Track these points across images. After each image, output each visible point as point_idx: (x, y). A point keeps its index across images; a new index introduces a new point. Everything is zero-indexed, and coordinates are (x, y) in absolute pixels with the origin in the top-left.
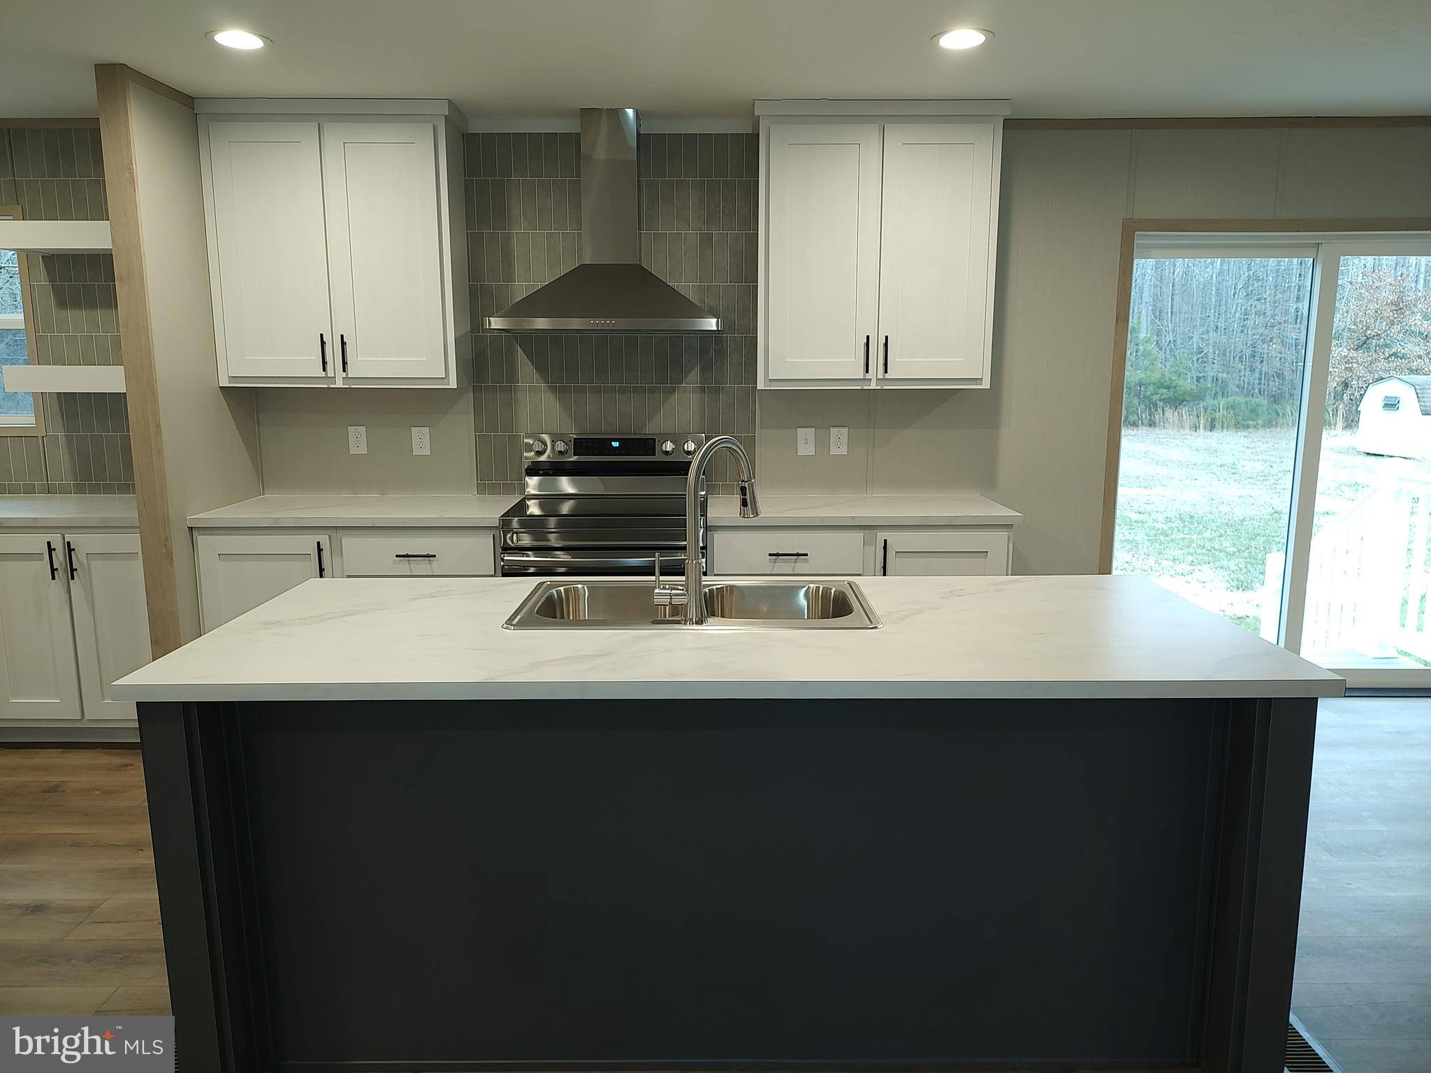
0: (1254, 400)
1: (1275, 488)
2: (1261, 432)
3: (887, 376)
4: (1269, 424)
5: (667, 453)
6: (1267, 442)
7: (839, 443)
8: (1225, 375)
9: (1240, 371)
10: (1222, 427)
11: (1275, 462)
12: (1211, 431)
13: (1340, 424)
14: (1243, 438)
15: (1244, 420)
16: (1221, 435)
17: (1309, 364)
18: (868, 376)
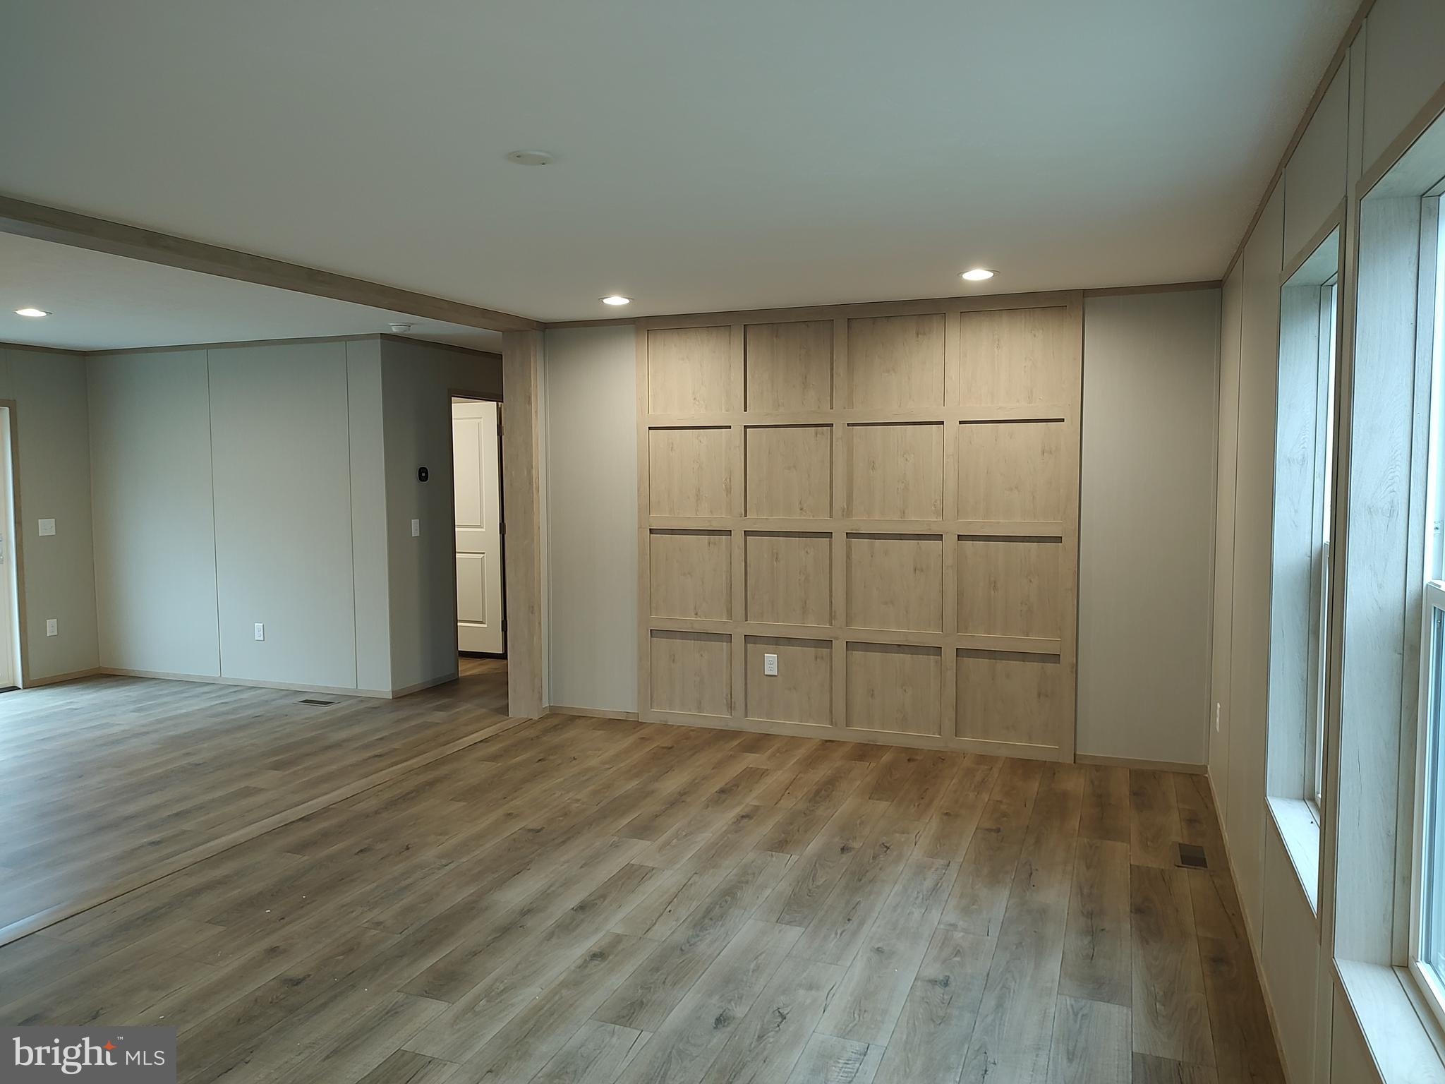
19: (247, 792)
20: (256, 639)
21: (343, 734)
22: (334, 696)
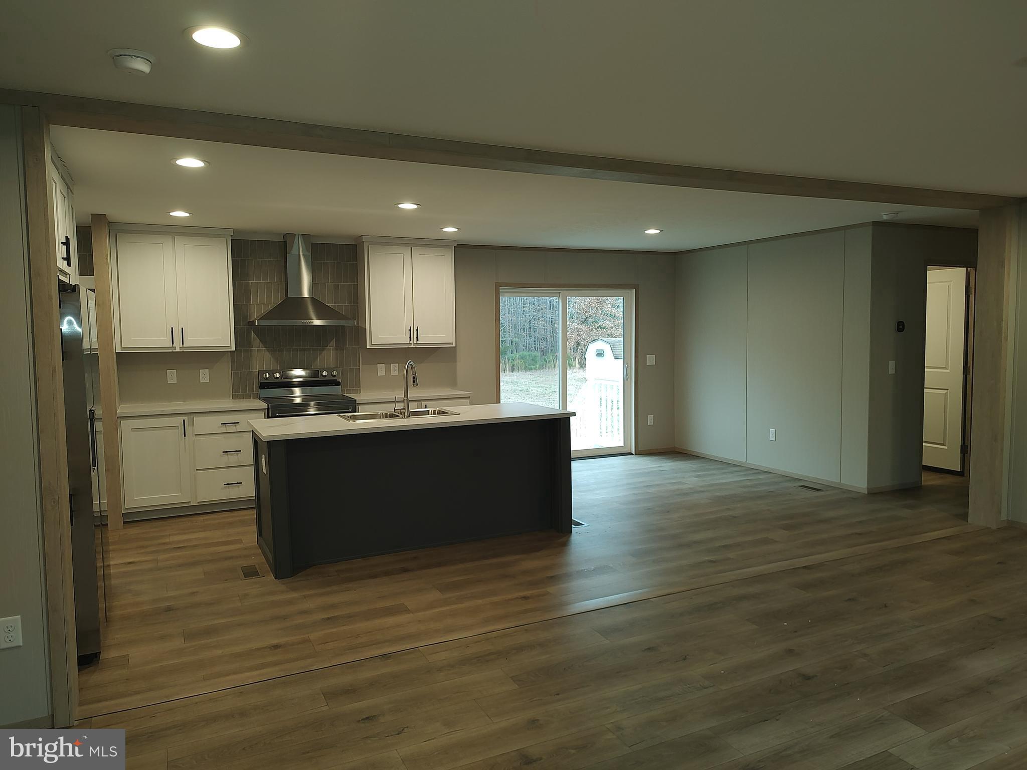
0: (533, 354)
1: (549, 400)
2: (538, 372)
3: (418, 342)
4: (542, 367)
5: (325, 376)
6: (542, 377)
7: (394, 370)
8: (517, 339)
9: (524, 337)
10: (518, 370)
11: (547, 388)
12: (512, 372)
13: (577, 366)
14: (530, 376)
15: (529, 365)
16: (518, 374)
17: (561, 332)
18: (411, 342)
19: (766, 541)
20: (770, 439)
21: (831, 514)
22: (822, 486)
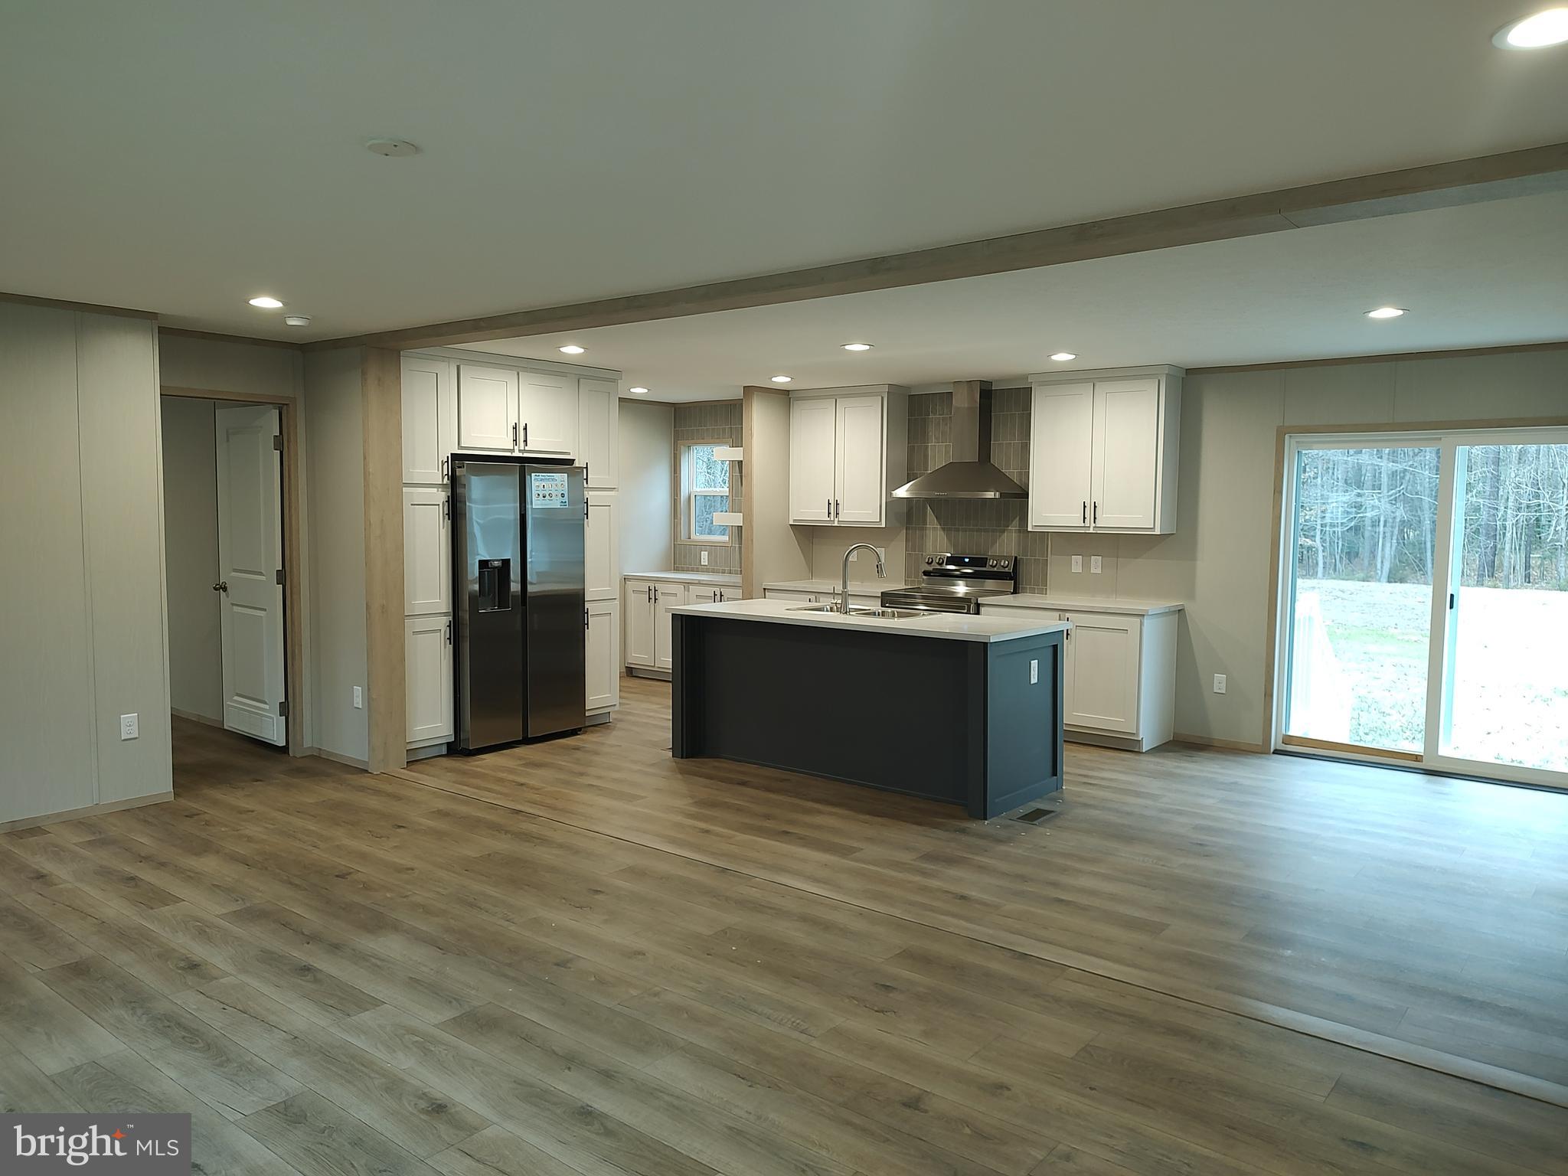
3: (1098, 525)
7: (1096, 564)
